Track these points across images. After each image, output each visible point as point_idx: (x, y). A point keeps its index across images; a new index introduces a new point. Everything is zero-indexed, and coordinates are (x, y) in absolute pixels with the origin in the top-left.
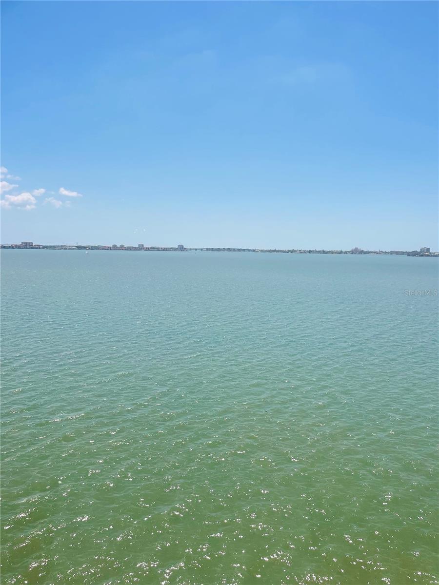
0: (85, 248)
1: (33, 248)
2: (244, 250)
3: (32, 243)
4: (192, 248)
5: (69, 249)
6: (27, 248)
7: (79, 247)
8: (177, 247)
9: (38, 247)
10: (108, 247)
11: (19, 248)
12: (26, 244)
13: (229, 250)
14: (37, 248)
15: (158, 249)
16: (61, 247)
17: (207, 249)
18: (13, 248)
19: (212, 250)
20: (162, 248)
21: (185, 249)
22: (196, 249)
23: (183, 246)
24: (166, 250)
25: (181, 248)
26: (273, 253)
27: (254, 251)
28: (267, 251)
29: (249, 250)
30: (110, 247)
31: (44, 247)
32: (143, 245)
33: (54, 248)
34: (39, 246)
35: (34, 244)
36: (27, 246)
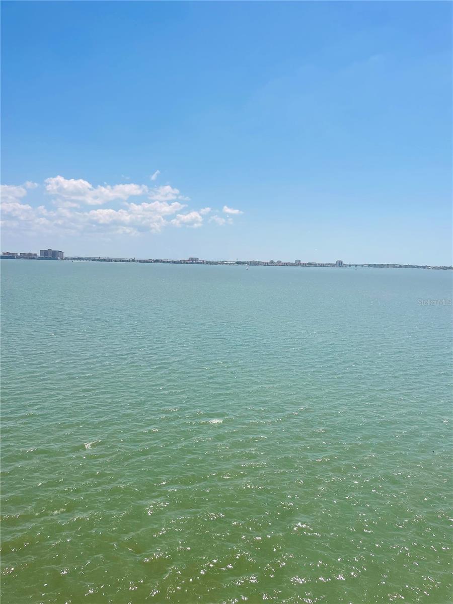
0: (244, 263)
1: (198, 263)
2: (412, 267)
4: (352, 263)
5: (230, 264)
7: (239, 263)
8: (335, 263)
9: (203, 263)
11: (187, 263)
12: (192, 259)
13: (394, 266)
14: (201, 263)
15: (315, 265)
16: (223, 263)
17: (369, 266)
18: (181, 263)
19: (375, 266)
20: (319, 264)
21: (344, 264)
22: (356, 266)
23: (342, 262)
24: (324, 266)
25: (340, 264)
26: (448, 270)
27: (424, 267)
28: (440, 268)
29: (418, 267)
30: (268, 263)
31: (208, 263)
32: (300, 261)
33: (216, 263)
34: (204, 261)
35: (199, 260)
36: (194, 261)
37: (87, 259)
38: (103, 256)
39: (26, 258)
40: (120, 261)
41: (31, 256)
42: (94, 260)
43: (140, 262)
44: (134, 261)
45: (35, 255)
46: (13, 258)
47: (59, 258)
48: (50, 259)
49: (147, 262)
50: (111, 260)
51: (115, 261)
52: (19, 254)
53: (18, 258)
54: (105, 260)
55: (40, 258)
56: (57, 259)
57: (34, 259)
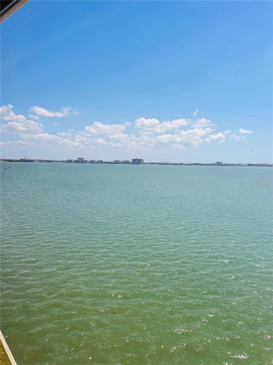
0: (254, 165)
1: (222, 165)
3: (222, 162)
5: (244, 166)
6: (219, 165)
7: (250, 165)
9: (225, 165)
10: (270, 165)
11: (214, 165)
14: (224, 165)
16: (239, 165)
18: (211, 165)
30: (271, 165)
31: (228, 165)
33: (234, 165)
34: (226, 164)
36: (219, 164)
37: (156, 164)
38: (164, 162)
39: (125, 163)
40: (174, 164)
41: (127, 162)
42: (160, 164)
43: (186, 165)
44: (182, 164)
45: (129, 161)
46: (119, 163)
47: (141, 163)
48: (136, 164)
49: (190, 165)
50: (169, 164)
51: (171, 164)
52: (121, 161)
53: (121, 163)
54: (166, 164)
55: (131, 163)
56: (140, 164)
57: (128, 164)
